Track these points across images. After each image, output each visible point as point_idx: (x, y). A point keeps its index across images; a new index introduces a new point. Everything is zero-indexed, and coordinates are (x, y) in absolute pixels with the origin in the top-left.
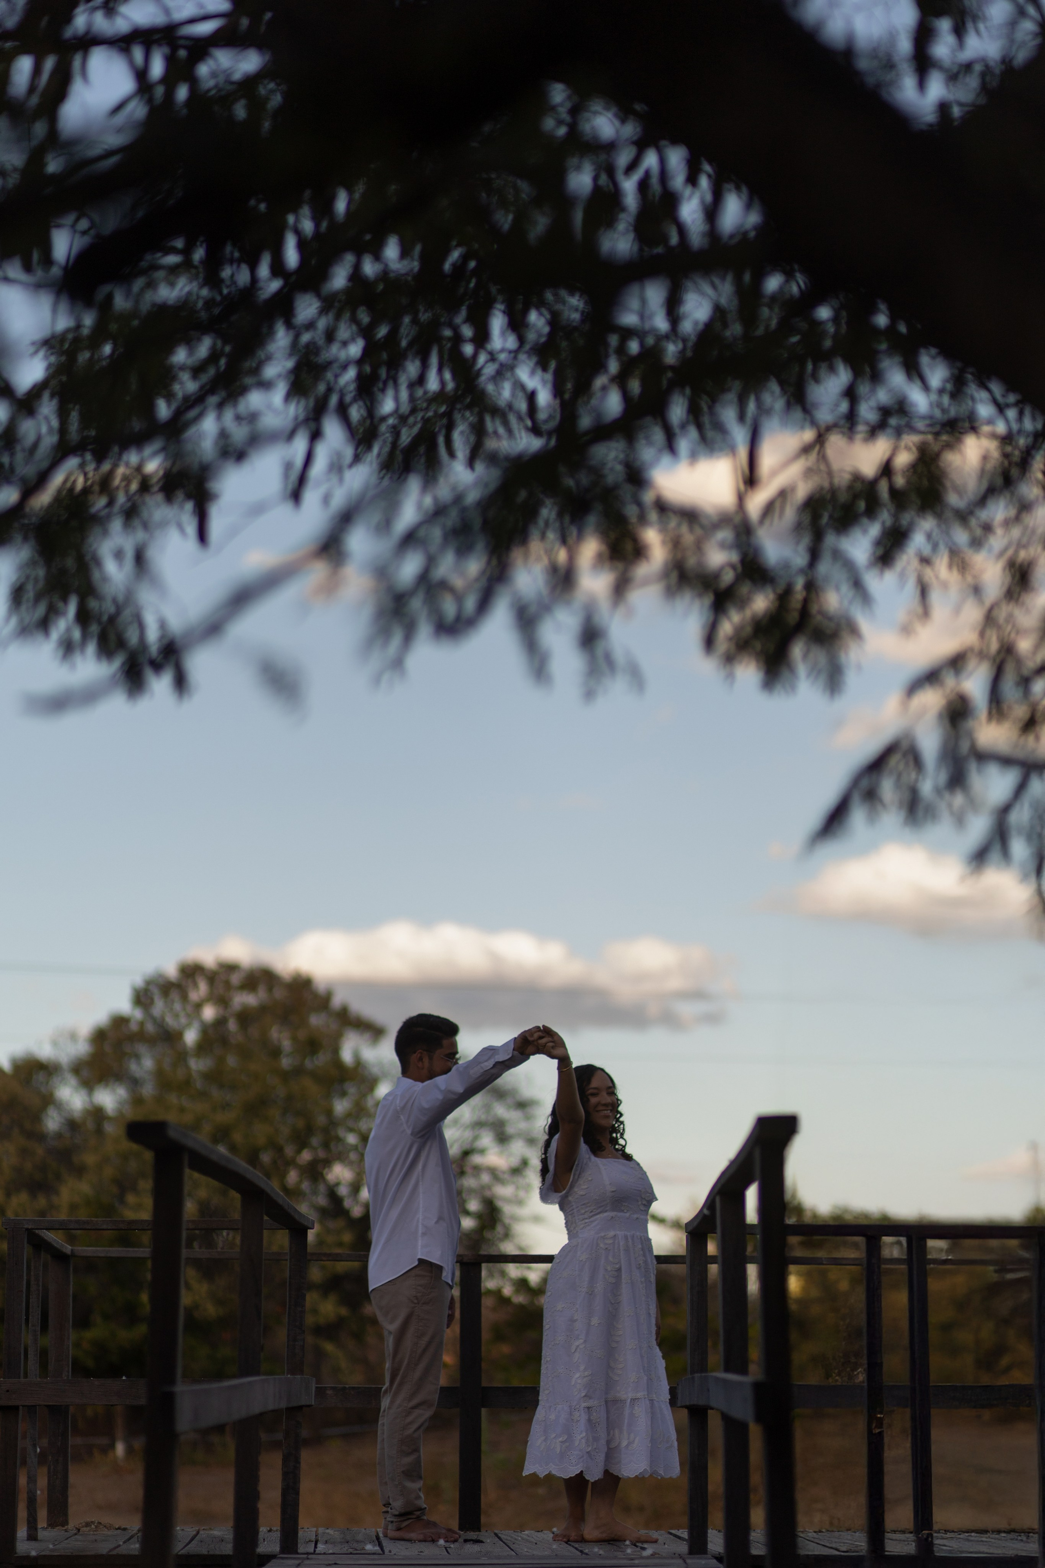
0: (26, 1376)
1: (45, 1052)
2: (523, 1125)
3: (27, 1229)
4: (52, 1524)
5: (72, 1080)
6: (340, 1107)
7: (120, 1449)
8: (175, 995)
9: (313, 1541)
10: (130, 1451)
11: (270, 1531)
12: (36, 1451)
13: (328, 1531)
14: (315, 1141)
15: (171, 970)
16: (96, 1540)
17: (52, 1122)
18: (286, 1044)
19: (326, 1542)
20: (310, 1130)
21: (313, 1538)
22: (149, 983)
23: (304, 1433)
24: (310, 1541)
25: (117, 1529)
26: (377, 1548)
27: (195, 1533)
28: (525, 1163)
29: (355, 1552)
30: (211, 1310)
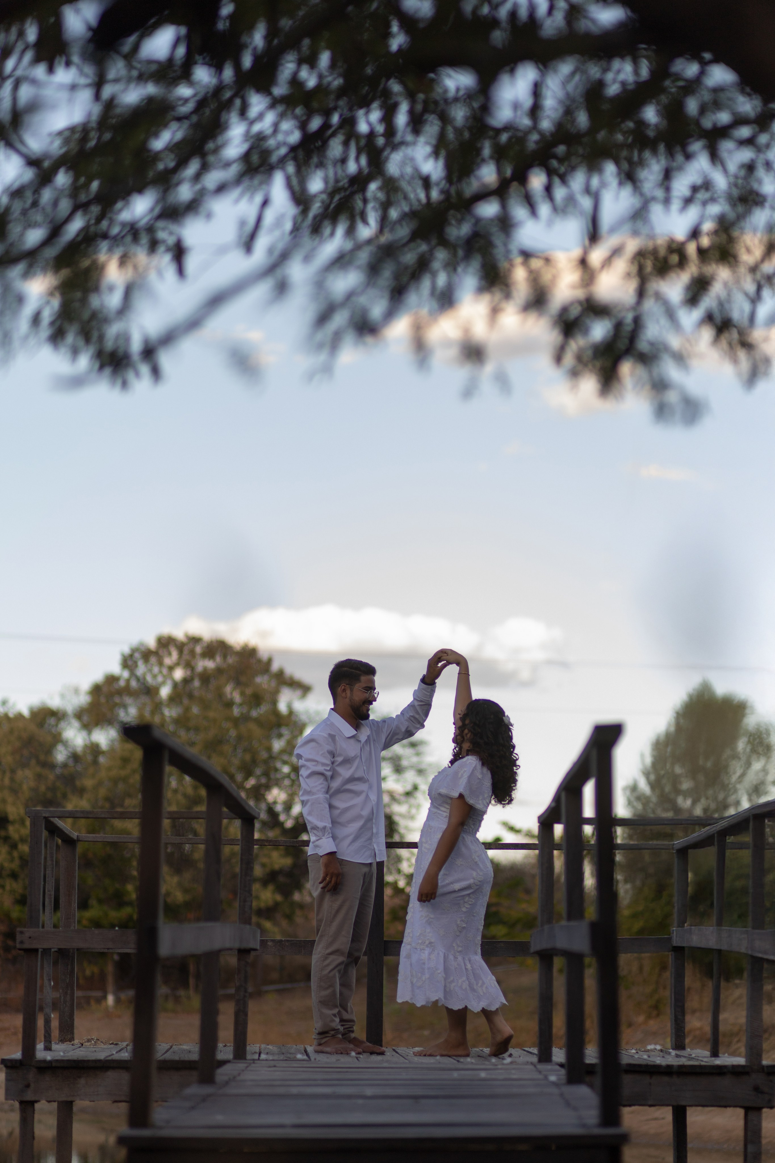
0: (43, 927)
1: (55, 703)
2: (415, 759)
3: (45, 817)
4: (62, 1041)
5: (76, 724)
6: (277, 745)
7: (110, 999)
8: (153, 660)
9: (257, 1053)
10: (118, 1001)
11: (225, 1046)
12: (51, 984)
13: (268, 1047)
14: (258, 771)
15: (151, 643)
16: (95, 1051)
17: (60, 755)
18: (237, 697)
19: (267, 1053)
20: (254, 762)
21: (258, 1051)
22: (134, 651)
23: (250, 989)
24: (255, 1053)
25: (110, 1044)
26: (305, 1057)
27: (169, 1047)
28: (415, 788)
29: (289, 1059)
30: (179, 897)
